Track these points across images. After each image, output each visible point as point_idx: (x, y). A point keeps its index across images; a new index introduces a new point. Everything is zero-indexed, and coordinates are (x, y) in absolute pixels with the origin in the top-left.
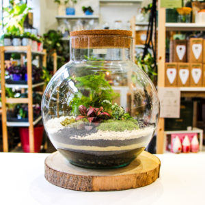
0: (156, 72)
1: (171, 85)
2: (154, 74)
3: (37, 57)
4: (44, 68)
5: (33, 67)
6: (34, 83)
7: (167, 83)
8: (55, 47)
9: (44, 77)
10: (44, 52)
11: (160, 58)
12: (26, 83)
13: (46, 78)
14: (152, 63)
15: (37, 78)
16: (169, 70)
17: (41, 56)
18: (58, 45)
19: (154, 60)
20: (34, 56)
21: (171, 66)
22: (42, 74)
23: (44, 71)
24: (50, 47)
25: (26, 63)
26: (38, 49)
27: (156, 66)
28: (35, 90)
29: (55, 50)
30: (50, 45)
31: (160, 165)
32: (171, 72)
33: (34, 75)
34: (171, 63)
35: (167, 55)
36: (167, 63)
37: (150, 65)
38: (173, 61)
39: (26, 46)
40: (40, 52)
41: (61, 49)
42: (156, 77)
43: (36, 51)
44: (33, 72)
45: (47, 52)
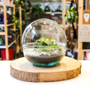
0: (78, 16)
1: (86, 23)
2: (76, 17)
3: (10, 9)
4: (14, 15)
5: (8, 14)
6: (8, 23)
7: (84, 22)
8: (20, 3)
9: (13, 20)
10: (14, 6)
11: (80, 8)
12: (3, 23)
13: (15, 21)
14: (75, 11)
15: (10, 20)
16: (85, 15)
17: (12, 8)
18: (22, 2)
19: (76, 9)
20: (8, 8)
21: (87, 12)
22: (13, 18)
23: (14, 17)
24: (17, 3)
25: (3, 12)
26: (10, 4)
27: (78, 13)
28: (9, 27)
29: (20, 5)
30: (17, 2)
31: (81, 66)
32: (87, 16)
33: (8, 19)
34: (86, 10)
35: (84, 7)
36: (84, 11)
37: (74, 12)
38: (87, 9)
39: (3, 2)
40: (11, 6)
41: (23, 5)
42: (78, 19)
43: (9, 5)
44: (7, 17)
45: (16, 6)
